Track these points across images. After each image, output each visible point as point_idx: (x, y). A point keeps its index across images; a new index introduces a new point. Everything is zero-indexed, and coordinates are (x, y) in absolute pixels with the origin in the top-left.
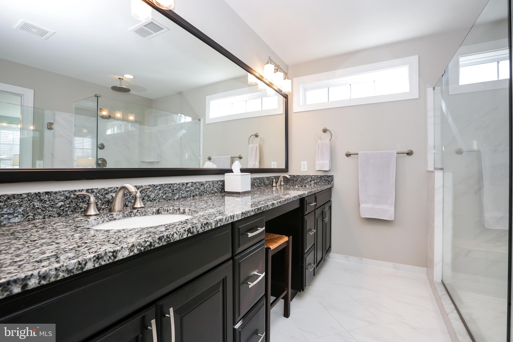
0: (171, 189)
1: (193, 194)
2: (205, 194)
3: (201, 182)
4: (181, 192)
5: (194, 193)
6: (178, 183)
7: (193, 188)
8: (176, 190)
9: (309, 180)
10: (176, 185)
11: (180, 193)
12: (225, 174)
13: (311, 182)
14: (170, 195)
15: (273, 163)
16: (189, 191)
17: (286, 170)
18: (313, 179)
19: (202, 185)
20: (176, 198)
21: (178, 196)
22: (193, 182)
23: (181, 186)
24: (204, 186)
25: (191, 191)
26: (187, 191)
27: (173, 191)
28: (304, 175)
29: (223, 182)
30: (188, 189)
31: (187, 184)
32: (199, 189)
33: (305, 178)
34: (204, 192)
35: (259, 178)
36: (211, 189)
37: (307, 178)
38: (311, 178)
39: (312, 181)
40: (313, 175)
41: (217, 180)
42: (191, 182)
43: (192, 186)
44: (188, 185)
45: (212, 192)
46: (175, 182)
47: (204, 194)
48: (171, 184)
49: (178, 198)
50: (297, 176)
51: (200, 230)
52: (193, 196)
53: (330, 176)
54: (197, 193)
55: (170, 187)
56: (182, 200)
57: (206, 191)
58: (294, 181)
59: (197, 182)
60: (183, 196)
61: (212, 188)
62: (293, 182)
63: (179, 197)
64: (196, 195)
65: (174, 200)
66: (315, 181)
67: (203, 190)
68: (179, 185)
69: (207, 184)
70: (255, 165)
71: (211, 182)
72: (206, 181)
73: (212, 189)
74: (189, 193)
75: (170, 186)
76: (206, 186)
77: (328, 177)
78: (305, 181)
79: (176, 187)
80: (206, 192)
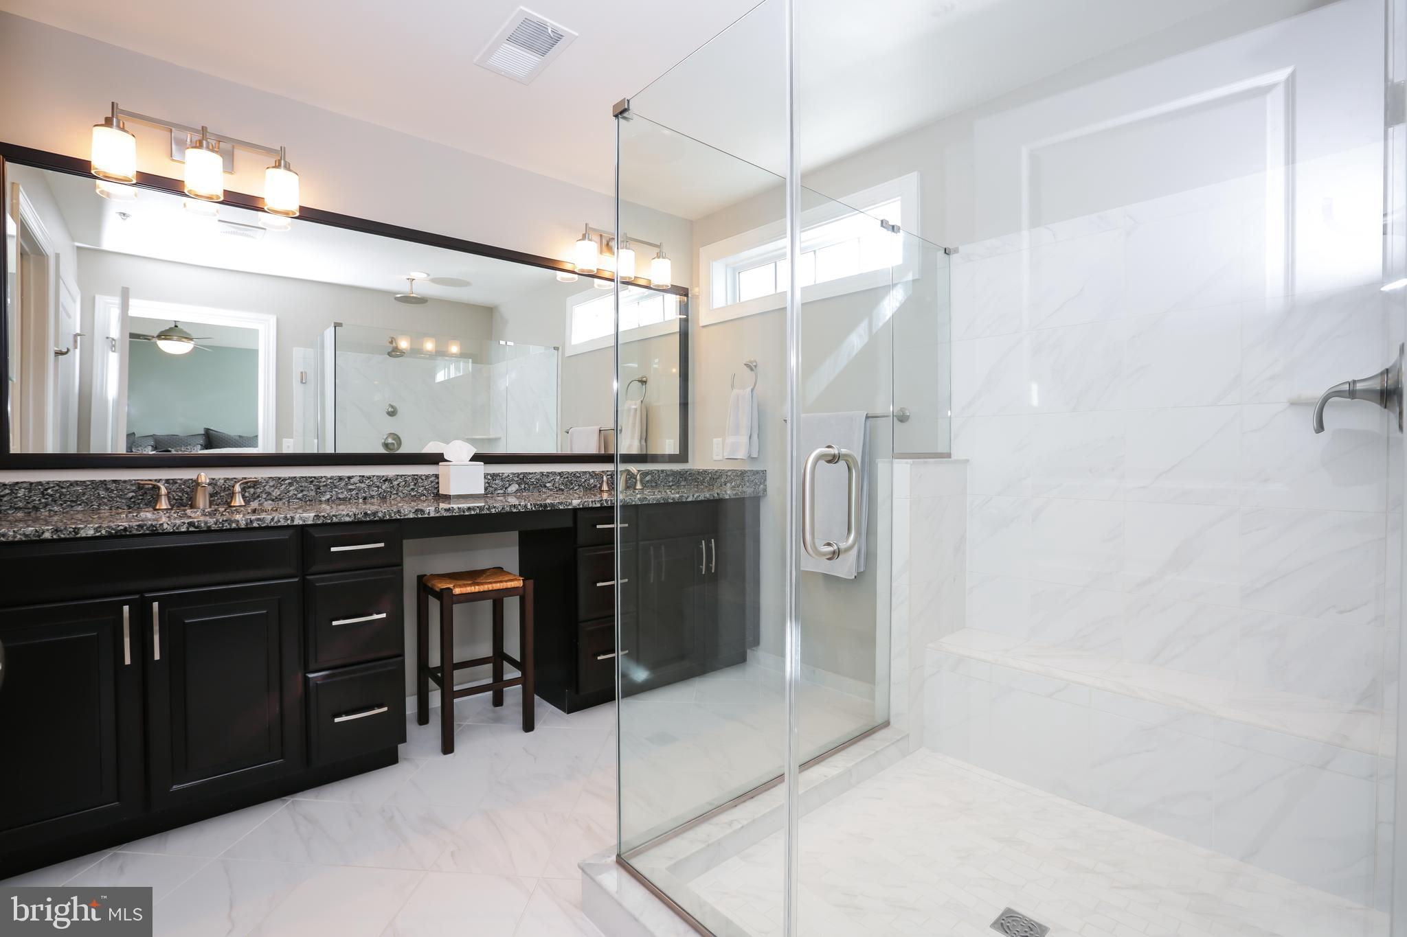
0: (314, 485)
1: (364, 495)
2: (393, 496)
3: (383, 476)
4: (336, 490)
5: (367, 493)
6: (329, 475)
7: (363, 485)
8: (325, 488)
10: (324, 479)
11: (334, 492)
12: (440, 464)
14: (313, 493)
16: (353, 490)
17: (683, 456)
18: (729, 478)
19: (385, 481)
20: (324, 499)
21: (328, 497)
22: (363, 476)
23: (335, 482)
24: (391, 483)
25: (359, 490)
26: (351, 490)
27: (319, 489)
29: (437, 476)
30: (350, 487)
31: (349, 478)
32: (378, 487)
33: (715, 477)
34: (391, 492)
36: (409, 489)
40: (729, 471)
41: (427, 473)
42: (360, 476)
43: (360, 482)
44: (352, 481)
45: (413, 494)
46: (323, 475)
47: (391, 497)
48: (315, 477)
49: (328, 499)
52: (365, 499)
53: (757, 472)
54: (374, 493)
55: (312, 482)
56: (337, 502)
57: (397, 491)
58: (698, 482)
59: (374, 476)
60: (341, 496)
61: (412, 487)
62: (697, 485)
63: (331, 498)
64: (372, 497)
65: (321, 501)
66: (733, 484)
67: (389, 490)
68: (331, 478)
69: (400, 480)
71: (409, 476)
72: (398, 476)
73: (413, 489)
74: (354, 492)
75: (311, 480)
76: (395, 483)
77: (754, 474)
79: (324, 482)
80: (397, 494)
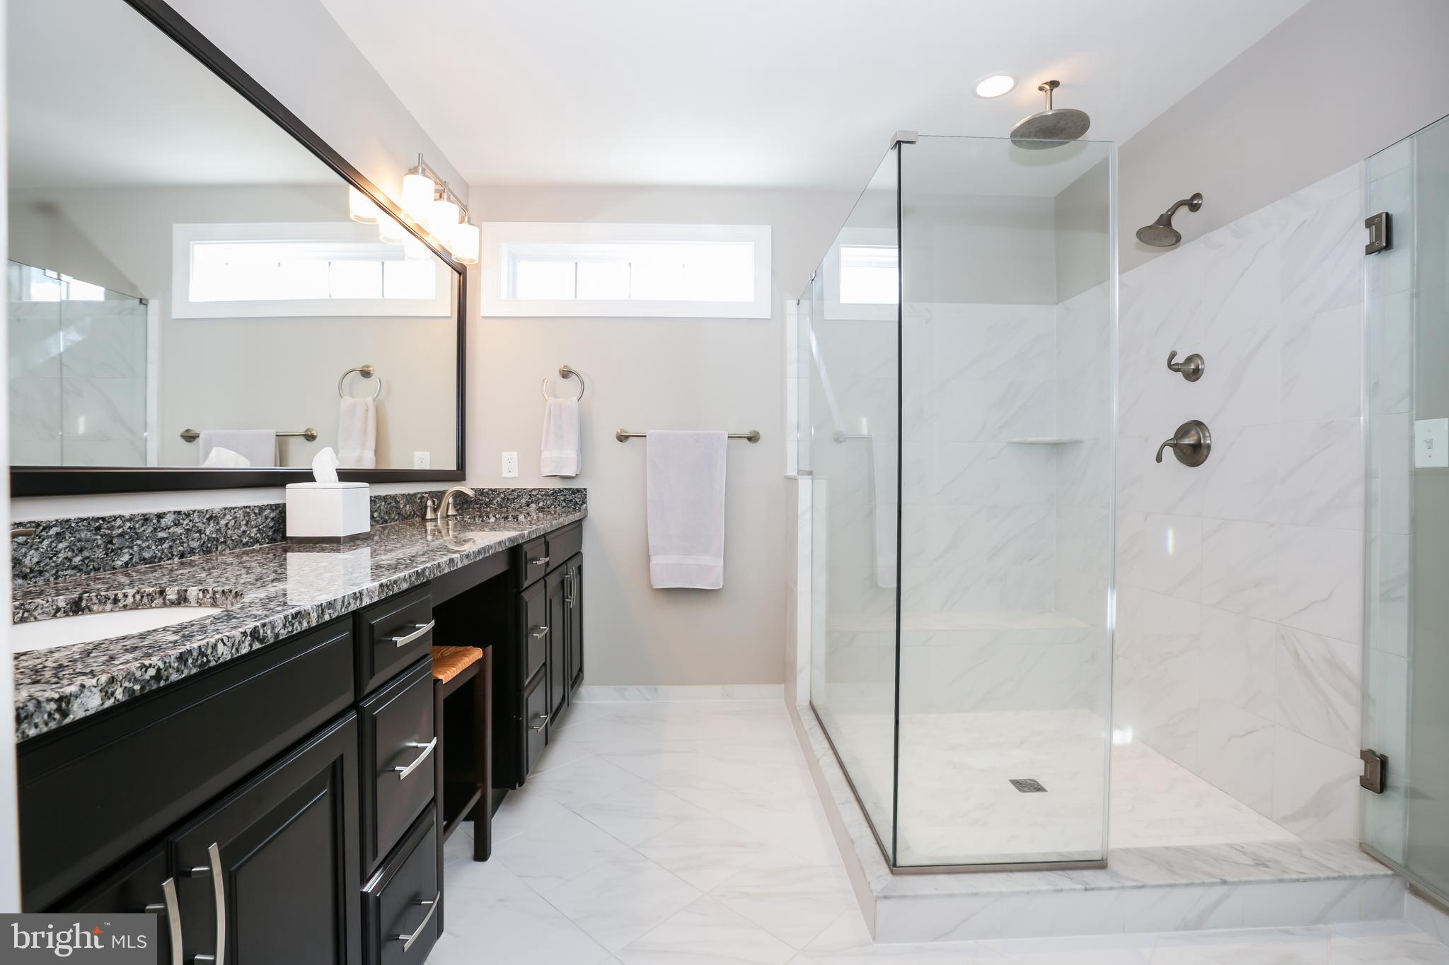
0: (102, 536)
1: (181, 548)
2: (220, 548)
3: (207, 511)
4: (139, 542)
5: (185, 545)
6: (127, 513)
7: (179, 530)
8: (121, 539)
9: (523, 501)
10: (119, 522)
11: (136, 548)
12: (288, 486)
13: (528, 505)
14: (100, 553)
15: (418, 454)
16: (165, 539)
17: (459, 474)
18: (534, 498)
19: (209, 519)
20: (119, 563)
21: (126, 558)
22: (179, 513)
23: (137, 526)
24: (218, 523)
25: (174, 541)
26: (162, 541)
27: (111, 542)
28: (508, 489)
29: (281, 510)
30: (161, 535)
31: (160, 516)
32: (200, 532)
33: (512, 497)
34: (217, 540)
35: (385, 498)
36: (239, 532)
37: (518, 496)
38: (530, 495)
39: (532, 503)
40: (534, 489)
41: (260, 504)
42: (175, 512)
43: (175, 525)
44: (163, 522)
45: (244, 541)
46: (117, 513)
47: (217, 548)
48: (103, 519)
49: (127, 563)
50: (490, 492)
51: (282, 631)
52: (182, 556)
53: (578, 491)
54: (195, 544)
55: (98, 528)
56: (142, 567)
57: (225, 538)
58: (481, 504)
59: (194, 511)
60: (146, 555)
61: (243, 528)
62: (480, 508)
63: (131, 559)
64: (192, 551)
65: (114, 568)
66: (541, 505)
67: (214, 536)
68: (130, 520)
69: (228, 517)
70: (360, 459)
71: (240, 509)
72: (225, 509)
73: (244, 532)
74: (166, 545)
75: (97, 525)
76: (223, 522)
77: (573, 493)
78: (512, 505)
79: (120, 527)
80: (225, 542)
